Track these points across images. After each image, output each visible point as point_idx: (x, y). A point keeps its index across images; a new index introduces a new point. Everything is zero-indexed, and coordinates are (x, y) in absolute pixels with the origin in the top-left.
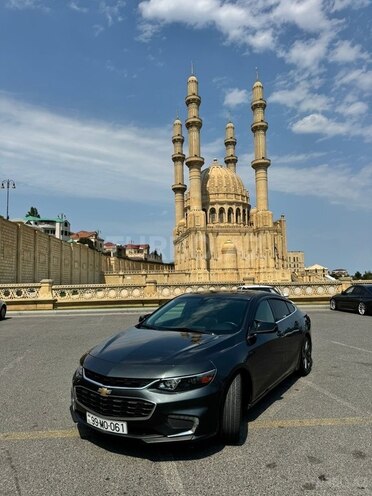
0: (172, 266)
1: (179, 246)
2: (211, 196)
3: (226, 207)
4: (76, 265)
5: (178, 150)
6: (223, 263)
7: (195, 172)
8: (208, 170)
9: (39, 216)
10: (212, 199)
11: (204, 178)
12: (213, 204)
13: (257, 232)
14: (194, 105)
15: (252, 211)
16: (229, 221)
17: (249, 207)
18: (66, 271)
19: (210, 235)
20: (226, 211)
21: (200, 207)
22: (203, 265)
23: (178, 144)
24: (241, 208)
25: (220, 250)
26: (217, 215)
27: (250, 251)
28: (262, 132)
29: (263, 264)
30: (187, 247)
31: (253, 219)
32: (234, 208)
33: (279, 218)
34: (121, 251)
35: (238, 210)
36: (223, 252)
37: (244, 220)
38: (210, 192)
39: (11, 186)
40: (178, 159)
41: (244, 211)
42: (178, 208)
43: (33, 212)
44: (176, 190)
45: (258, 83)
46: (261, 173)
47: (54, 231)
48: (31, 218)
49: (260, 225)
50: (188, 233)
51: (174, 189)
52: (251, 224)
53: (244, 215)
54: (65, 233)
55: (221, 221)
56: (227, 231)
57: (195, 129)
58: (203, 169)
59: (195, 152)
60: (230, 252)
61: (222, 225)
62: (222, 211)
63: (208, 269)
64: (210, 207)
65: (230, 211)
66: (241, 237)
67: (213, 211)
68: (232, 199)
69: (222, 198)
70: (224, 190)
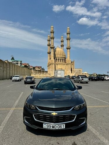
0: (47, 72)
1: (49, 67)
3: (60, 58)
5: (49, 43)
7: (52, 50)
8: (56, 49)
9: (14, 59)
10: (57, 56)
11: (55, 51)
14: (52, 33)
15: (66, 59)
16: (61, 61)
17: (66, 58)
19: (56, 65)
20: (60, 59)
21: (53, 58)
23: (49, 41)
24: (64, 58)
25: (58, 69)
26: (58, 60)
27: (65, 69)
28: (69, 40)
29: (68, 72)
31: (66, 61)
32: (62, 58)
33: (73, 61)
34: (34, 68)
37: (64, 61)
38: (56, 54)
40: (49, 45)
42: (49, 57)
43: (13, 59)
45: (68, 28)
46: (68, 50)
47: (18, 63)
48: (13, 60)
49: (68, 63)
50: (51, 64)
51: (48, 53)
54: (21, 64)
55: (59, 61)
56: (60, 64)
57: (52, 39)
58: (54, 49)
59: (52, 45)
62: (59, 59)
65: (61, 59)
66: (63, 66)
67: (57, 59)
68: (61, 56)
69: (59, 56)
70: (60, 54)
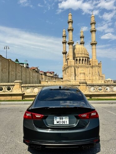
0: (62, 78)
1: (65, 72)
2: (76, 55)
3: (81, 59)
4: (31, 77)
5: (64, 39)
6: (80, 78)
7: (71, 46)
8: (75, 46)
10: (77, 55)
11: (74, 49)
12: (77, 57)
13: (92, 67)
14: (70, 23)
15: (90, 60)
16: (82, 63)
17: (89, 58)
18: (28, 79)
19: (76, 68)
20: (81, 60)
21: (72, 58)
22: (74, 78)
23: (64, 38)
27: (90, 73)
28: (94, 32)
29: (94, 78)
30: (68, 72)
31: (91, 63)
32: (84, 59)
33: (100, 62)
34: (45, 74)
35: (85, 59)
36: (80, 74)
37: (87, 63)
38: (76, 53)
39: (8, 48)
40: (64, 43)
41: (87, 60)
42: (64, 59)
43: (17, 61)
44: (63, 53)
45: (93, 15)
46: (94, 46)
49: (94, 65)
50: (68, 67)
52: (90, 64)
54: (27, 67)
55: (80, 63)
56: (82, 67)
57: (71, 31)
58: (74, 45)
59: (71, 39)
60: (83, 74)
61: (80, 64)
62: (80, 60)
63: (75, 79)
64: (76, 58)
65: (83, 60)
66: (86, 69)
67: (77, 60)
68: (83, 55)
69: (80, 55)
70: (81, 52)
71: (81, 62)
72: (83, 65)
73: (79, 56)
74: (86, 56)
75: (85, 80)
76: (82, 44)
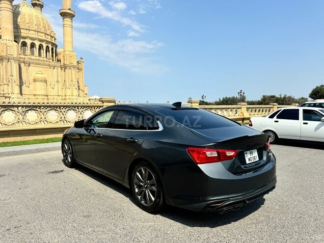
2: (22, 31)
3: (37, 43)
6: (35, 90)
7: (6, 4)
8: (18, 6)
10: (24, 33)
11: (16, 14)
12: (25, 38)
13: (64, 67)
15: (59, 50)
16: (40, 55)
17: (56, 46)
19: (22, 65)
20: (37, 47)
21: (12, 38)
22: (17, 91)
24: (50, 46)
25: (31, 79)
27: (58, 82)
29: (69, 92)
31: (60, 57)
32: (45, 45)
35: (47, 47)
36: (35, 81)
37: (53, 56)
38: (21, 27)
41: (52, 49)
46: (68, 21)
49: (67, 63)
52: (59, 61)
53: (53, 52)
55: (33, 54)
56: (38, 64)
60: (41, 81)
61: (33, 57)
63: (21, 94)
64: (22, 40)
65: (41, 47)
66: (50, 70)
67: (24, 44)
68: (43, 37)
69: (33, 34)
70: (35, 28)
71: (36, 51)
72: (41, 59)
73: (31, 36)
74: (49, 40)
75: (47, 96)
76: (36, 7)
